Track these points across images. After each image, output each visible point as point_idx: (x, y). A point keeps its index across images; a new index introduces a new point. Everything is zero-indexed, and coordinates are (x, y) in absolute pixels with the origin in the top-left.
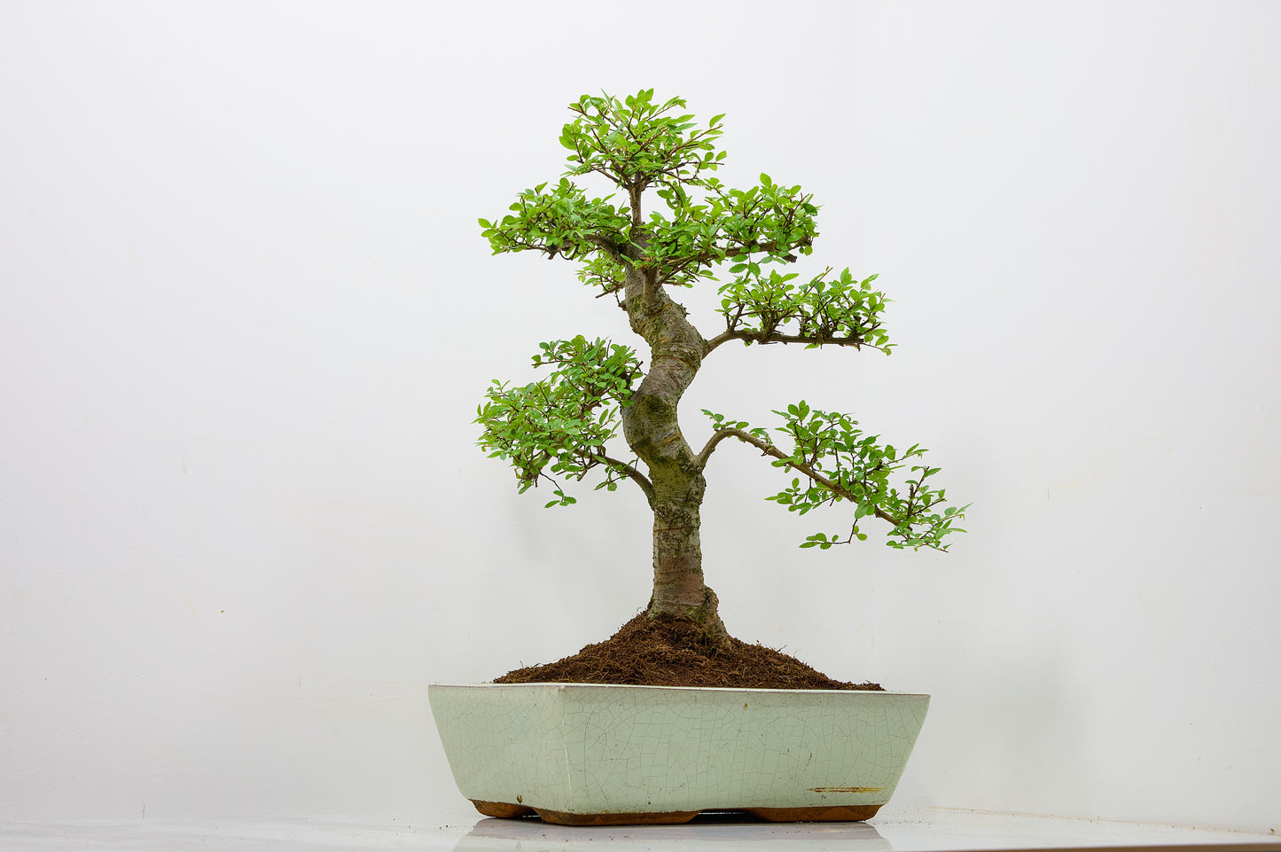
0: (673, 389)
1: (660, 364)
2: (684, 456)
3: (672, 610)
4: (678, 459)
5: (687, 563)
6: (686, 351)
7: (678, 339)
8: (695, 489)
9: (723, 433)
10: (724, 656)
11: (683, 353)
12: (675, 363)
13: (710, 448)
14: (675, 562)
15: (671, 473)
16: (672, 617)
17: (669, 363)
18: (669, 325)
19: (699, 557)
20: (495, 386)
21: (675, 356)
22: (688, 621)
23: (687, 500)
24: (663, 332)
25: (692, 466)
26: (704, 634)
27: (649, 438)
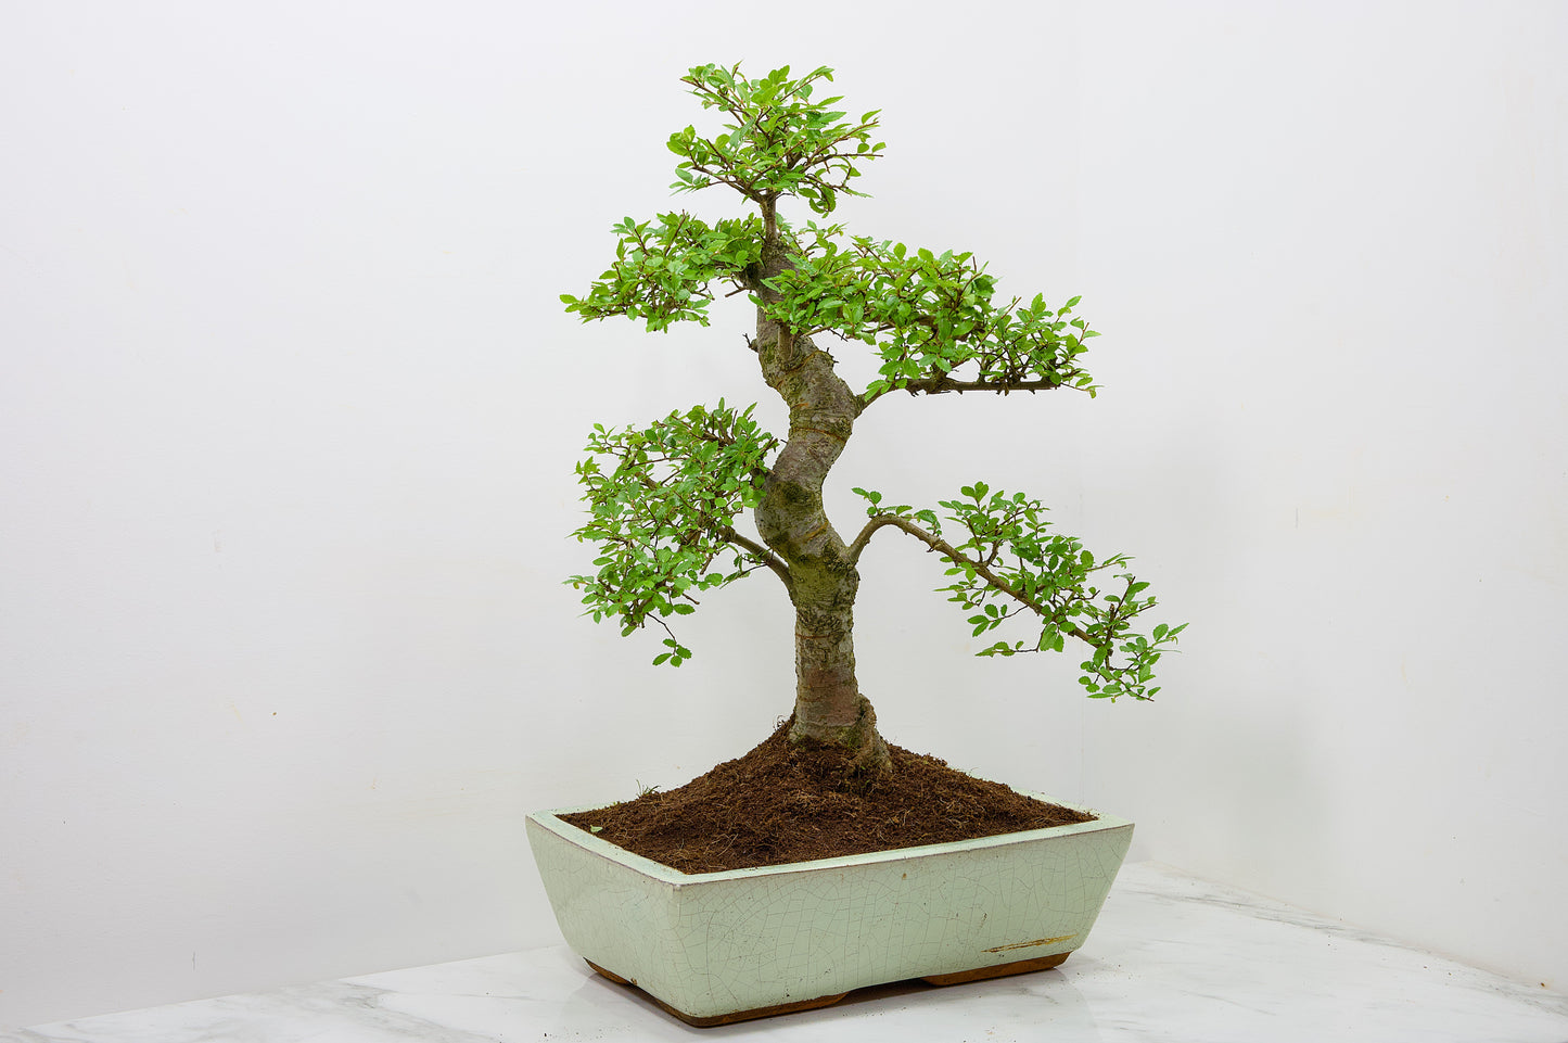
0: (815, 471)
1: (800, 439)
2: (830, 553)
3: (817, 735)
4: (824, 556)
5: (837, 675)
6: (832, 421)
7: (821, 406)
8: (845, 589)
9: (879, 520)
10: (882, 792)
11: (828, 424)
12: (820, 437)
13: (864, 538)
14: (821, 675)
15: (815, 573)
16: (819, 742)
17: (810, 438)
18: (811, 386)
19: (852, 664)
20: (598, 433)
21: (818, 428)
22: (838, 748)
23: (835, 603)
24: (803, 395)
25: (841, 563)
26: (857, 766)
27: (786, 533)
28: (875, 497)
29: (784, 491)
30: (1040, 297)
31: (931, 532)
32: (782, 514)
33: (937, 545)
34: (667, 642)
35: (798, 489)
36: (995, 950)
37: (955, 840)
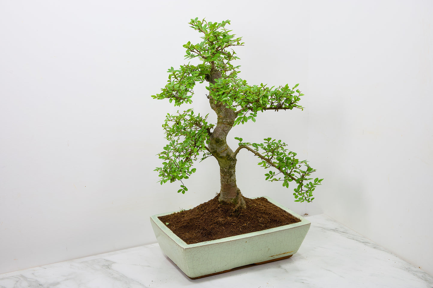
0: (224, 134)
1: (220, 126)
2: (228, 155)
3: (225, 200)
4: (226, 156)
5: (231, 185)
7: (226, 117)
8: (232, 164)
9: (242, 146)
10: (242, 216)
11: (227, 122)
12: (225, 125)
13: (238, 151)
14: (227, 185)
15: (224, 160)
16: (226, 202)
17: (223, 126)
18: (223, 111)
19: (235, 182)
20: (168, 116)
21: (225, 123)
22: (231, 204)
23: (230, 168)
24: (221, 114)
25: (231, 158)
26: (236, 209)
27: (216, 151)
28: (241, 140)
29: (215, 140)
30: (287, 85)
31: (255, 150)
32: (215, 146)
33: (257, 154)
34: (182, 186)
35: (219, 140)
36: (272, 256)
37: (261, 230)
